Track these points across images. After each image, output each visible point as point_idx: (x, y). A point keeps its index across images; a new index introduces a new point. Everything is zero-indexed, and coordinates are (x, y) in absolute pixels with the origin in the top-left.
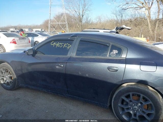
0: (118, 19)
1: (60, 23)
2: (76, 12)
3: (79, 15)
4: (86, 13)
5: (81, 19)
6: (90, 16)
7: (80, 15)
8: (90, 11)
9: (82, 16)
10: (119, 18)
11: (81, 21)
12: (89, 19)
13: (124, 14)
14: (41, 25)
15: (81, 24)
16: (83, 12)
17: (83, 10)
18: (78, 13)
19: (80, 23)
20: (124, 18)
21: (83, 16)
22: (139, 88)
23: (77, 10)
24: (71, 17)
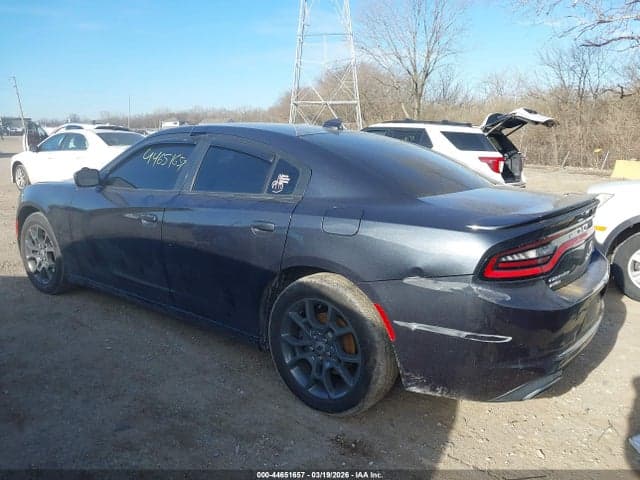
0: (567, 85)
1: (334, 102)
2: (400, 59)
3: (412, 71)
4: (443, 61)
5: (419, 85)
6: (456, 73)
7: (415, 71)
8: (459, 54)
9: (422, 76)
10: (571, 80)
11: (419, 91)
12: (453, 85)
13: (594, 65)
14: (271, 111)
15: (417, 106)
16: (428, 57)
17: (429, 53)
18: (408, 63)
19: (416, 100)
20: (595, 79)
21: (427, 75)
22: (324, 284)
23: (404, 52)
24: (378, 78)
